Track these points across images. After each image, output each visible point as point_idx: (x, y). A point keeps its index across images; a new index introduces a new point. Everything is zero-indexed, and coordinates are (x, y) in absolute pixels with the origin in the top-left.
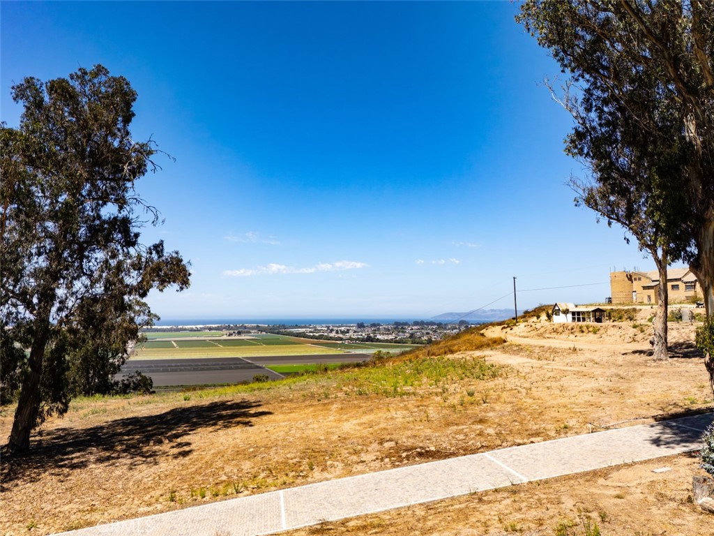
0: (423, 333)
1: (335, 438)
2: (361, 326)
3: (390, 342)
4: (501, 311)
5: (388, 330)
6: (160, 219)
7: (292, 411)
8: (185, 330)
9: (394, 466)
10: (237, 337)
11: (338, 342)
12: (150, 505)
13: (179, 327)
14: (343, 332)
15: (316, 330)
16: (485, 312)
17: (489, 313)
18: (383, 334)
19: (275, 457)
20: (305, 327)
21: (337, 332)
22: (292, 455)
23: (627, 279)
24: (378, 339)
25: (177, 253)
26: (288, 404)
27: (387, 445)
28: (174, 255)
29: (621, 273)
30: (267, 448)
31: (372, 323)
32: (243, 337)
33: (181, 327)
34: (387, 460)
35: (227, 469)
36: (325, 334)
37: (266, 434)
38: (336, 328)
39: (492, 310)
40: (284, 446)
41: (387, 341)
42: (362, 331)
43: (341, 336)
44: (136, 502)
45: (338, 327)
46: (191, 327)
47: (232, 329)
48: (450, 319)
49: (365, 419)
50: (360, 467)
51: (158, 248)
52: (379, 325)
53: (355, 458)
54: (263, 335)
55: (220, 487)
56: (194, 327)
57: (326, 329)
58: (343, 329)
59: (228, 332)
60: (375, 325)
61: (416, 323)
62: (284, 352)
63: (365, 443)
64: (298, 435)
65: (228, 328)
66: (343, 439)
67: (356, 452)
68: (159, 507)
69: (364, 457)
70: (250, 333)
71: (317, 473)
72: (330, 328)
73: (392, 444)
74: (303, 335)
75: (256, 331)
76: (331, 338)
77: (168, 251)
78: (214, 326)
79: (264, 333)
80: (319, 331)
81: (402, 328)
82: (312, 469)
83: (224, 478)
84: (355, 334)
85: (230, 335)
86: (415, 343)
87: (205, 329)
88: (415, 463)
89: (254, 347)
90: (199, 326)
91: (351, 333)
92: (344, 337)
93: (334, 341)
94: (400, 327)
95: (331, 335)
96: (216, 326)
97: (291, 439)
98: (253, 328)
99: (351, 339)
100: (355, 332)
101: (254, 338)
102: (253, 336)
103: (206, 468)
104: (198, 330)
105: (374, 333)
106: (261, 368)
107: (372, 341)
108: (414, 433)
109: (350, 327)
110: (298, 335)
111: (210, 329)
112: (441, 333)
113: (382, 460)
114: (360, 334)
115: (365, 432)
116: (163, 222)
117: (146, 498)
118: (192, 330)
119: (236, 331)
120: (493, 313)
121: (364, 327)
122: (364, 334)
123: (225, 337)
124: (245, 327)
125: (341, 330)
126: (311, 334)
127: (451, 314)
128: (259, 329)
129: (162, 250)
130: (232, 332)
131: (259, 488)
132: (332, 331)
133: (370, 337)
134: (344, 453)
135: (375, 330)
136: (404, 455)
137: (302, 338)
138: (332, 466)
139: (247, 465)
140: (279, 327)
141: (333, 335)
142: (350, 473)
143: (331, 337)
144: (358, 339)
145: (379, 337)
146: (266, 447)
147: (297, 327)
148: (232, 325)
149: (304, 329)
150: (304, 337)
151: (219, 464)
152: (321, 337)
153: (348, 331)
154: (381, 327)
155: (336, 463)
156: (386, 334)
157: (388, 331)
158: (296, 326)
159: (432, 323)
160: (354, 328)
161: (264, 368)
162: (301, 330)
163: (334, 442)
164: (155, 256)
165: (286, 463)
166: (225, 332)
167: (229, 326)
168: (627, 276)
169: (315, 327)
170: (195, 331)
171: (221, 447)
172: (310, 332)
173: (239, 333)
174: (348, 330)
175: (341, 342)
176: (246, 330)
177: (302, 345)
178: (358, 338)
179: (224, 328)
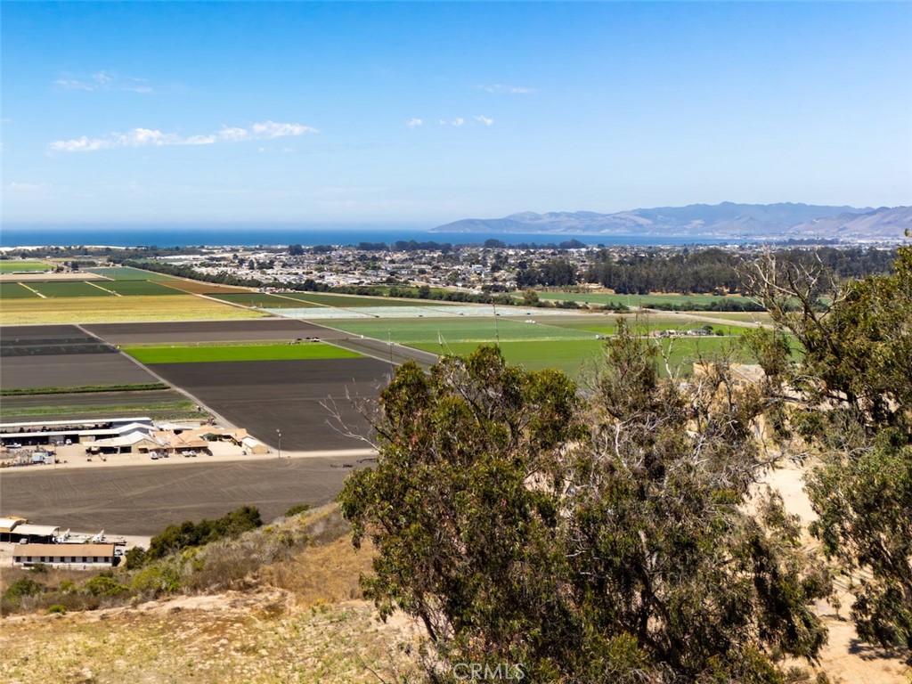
0: (413, 272)
2: (296, 249)
3: (350, 293)
4: (569, 215)
5: (347, 261)
10: (72, 275)
11: (253, 290)
14: (263, 266)
15: (213, 260)
16: (538, 217)
17: (546, 220)
18: (337, 272)
20: (192, 252)
21: (251, 266)
24: (327, 284)
32: (82, 275)
36: (229, 270)
38: (249, 256)
39: (552, 214)
41: (343, 290)
42: (297, 263)
43: (257, 275)
45: (253, 253)
47: (62, 255)
48: (469, 231)
52: (330, 249)
54: (118, 270)
57: (231, 256)
58: (262, 256)
59: (55, 263)
60: (323, 249)
61: (401, 246)
65: (56, 253)
70: (94, 264)
72: (240, 255)
74: (189, 272)
75: (105, 261)
76: (240, 282)
78: (30, 248)
79: (119, 266)
80: (219, 262)
81: (374, 258)
84: (285, 271)
85: (59, 270)
86: (396, 296)
87: (15, 254)
89: (102, 299)
90: (4, 249)
91: (277, 269)
92: (264, 279)
93: (245, 289)
94: (370, 255)
95: (240, 273)
96: (35, 248)
98: (99, 253)
99: (277, 284)
100: (284, 266)
101: (100, 277)
104: (3, 258)
105: (320, 270)
106: (113, 351)
107: (316, 290)
109: (275, 252)
110: (180, 272)
111: (24, 255)
112: (447, 271)
114: (293, 271)
119: (70, 262)
120: (553, 219)
121: (302, 252)
122: (301, 272)
123: (50, 276)
124: (86, 253)
125: (257, 261)
126: (204, 270)
127: (471, 222)
128: (117, 258)
130: (63, 262)
132: (242, 262)
133: (312, 279)
135: (322, 262)
137: (187, 280)
140: (145, 251)
141: (244, 272)
143: (239, 279)
144: (289, 285)
145: (331, 279)
147: (178, 251)
148: (62, 247)
149: (191, 257)
150: (190, 278)
152: (220, 279)
153: (271, 265)
154: (334, 253)
156: (342, 272)
157: (346, 267)
159: (432, 247)
160: (283, 256)
161: (118, 351)
162: (185, 259)
166: (50, 262)
167: (57, 248)
169: (211, 253)
172: (203, 265)
173: (75, 267)
174: (272, 262)
175: (257, 291)
176: (86, 259)
177: (187, 297)
178: (291, 282)
179: (49, 254)
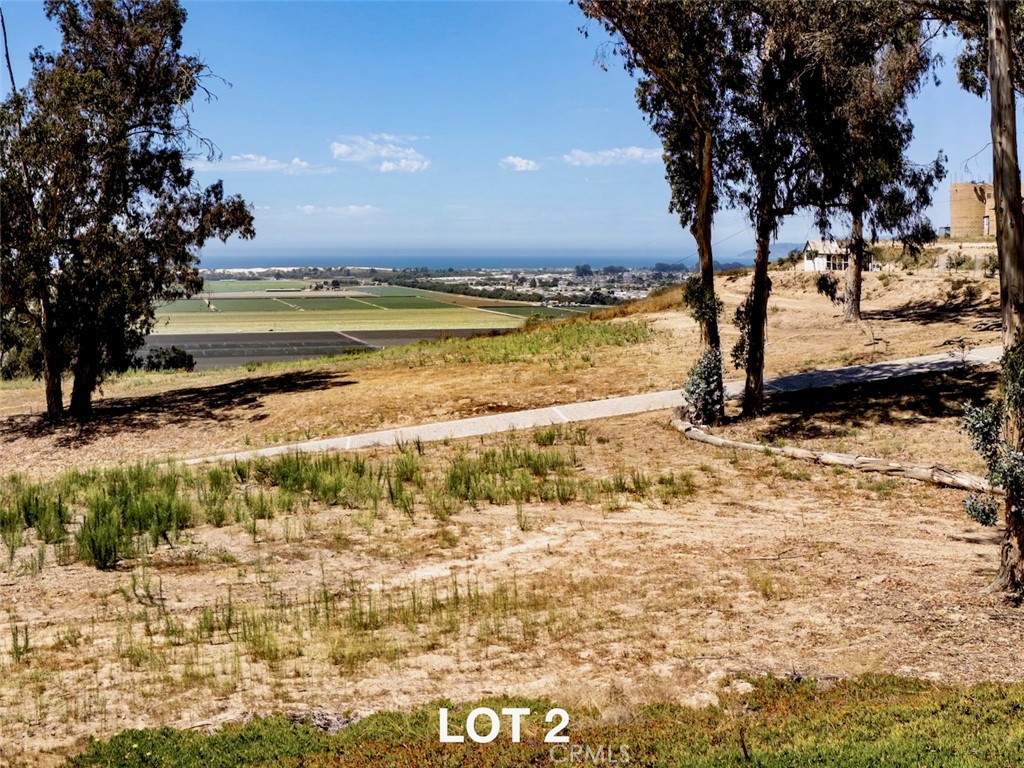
1: (412, 396)
2: (584, 271)
5: (640, 280)
6: (217, 154)
7: (375, 377)
8: (229, 277)
9: (462, 417)
10: (332, 293)
11: (534, 304)
12: (227, 447)
13: (218, 271)
14: (545, 285)
15: (491, 281)
18: (628, 289)
19: (347, 412)
20: (469, 273)
21: (533, 284)
22: (365, 412)
23: (975, 196)
24: (615, 299)
25: (239, 197)
26: (374, 372)
27: (461, 402)
28: (236, 199)
29: (967, 184)
30: (341, 405)
31: (607, 266)
32: (343, 292)
33: (221, 271)
34: (457, 413)
35: (299, 422)
36: (508, 288)
37: (342, 395)
38: (530, 277)
40: (358, 404)
42: (584, 282)
43: (540, 291)
44: (213, 445)
45: (536, 274)
46: (241, 271)
47: (321, 275)
49: (450, 382)
50: (431, 419)
51: (217, 189)
53: (427, 412)
54: (384, 288)
55: (293, 435)
56: (246, 271)
57: (511, 277)
58: (545, 277)
59: (313, 283)
60: (614, 271)
62: (424, 322)
63: (440, 401)
64: (374, 395)
65: (314, 274)
66: (418, 398)
67: (429, 408)
68: (236, 449)
69: (435, 411)
70: (357, 283)
71: (386, 424)
72: (520, 276)
73: (468, 401)
74: (464, 290)
75: (370, 280)
76: (519, 297)
77: (228, 194)
78: (285, 270)
79: (385, 285)
80: (496, 282)
81: (670, 276)
82: (382, 422)
83: (296, 428)
84: (570, 288)
85: (318, 288)
87: (268, 275)
88: (484, 415)
89: (364, 311)
90: (256, 270)
91: (561, 286)
92: (546, 294)
93: (525, 303)
94: (665, 274)
95: (520, 290)
96: (290, 269)
97: (367, 398)
98: (364, 275)
99: (560, 298)
100: (570, 284)
101: (365, 294)
102: (360, 290)
103: (279, 422)
104: (255, 279)
105: (609, 287)
107: (603, 303)
108: (495, 391)
109: (560, 273)
110: (453, 289)
111: (278, 276)
113: (452, 413)
114: (580, 288)
115: (444, 392)
116: (220, 157)
117: (224, 443)
118: (242, 278)
119: (330, 281)
121: (591, 273)
122: (587, 289)
123: (308, 293)
124: (348, 273)
125: (540, 280)
126: (480, 288)
128: (376, 277)
129: (221, 192)
130: (322, 282)
131: (328, 434)
132: (522, 281)
133: (599, 294)
134: (418, 408)
135: (613, 281)
136: (474, 409)
137: (461, 296)
138: (401, 419)
139: (319, 419)
140: (415, 273)
141: (524, 289)
142: (419, 423)
143: (519, 295)
144: (575, 299)
145: (619, 294)
146: (339, 405)
147: (451, 272)
148: (321, 269)
149: (467, 278)
150: (464, 294)
151: (292, 419)
152: (497, 294)
153: (555, 283)
154: (626, 274)
155: (406, 417)
156: (634, 288)
157: (639, 283)
158: (451, 270)
160: (569, 277)
162: (458, 280)
163: (410, 400)
164: (213, 199)
165: (358, 417)
166: (307, 282)
167: (315, 269)
168: (975, 189)
169: (489, 274)
170: (249, 279)
171: (293, 406)
172: (479, 283)
173: (336, 284)
174: (556, 280)
175: (539, 304)
176: (349, 279)
177: (459, 310)
178: (575, 297)
179: (306, 274)
